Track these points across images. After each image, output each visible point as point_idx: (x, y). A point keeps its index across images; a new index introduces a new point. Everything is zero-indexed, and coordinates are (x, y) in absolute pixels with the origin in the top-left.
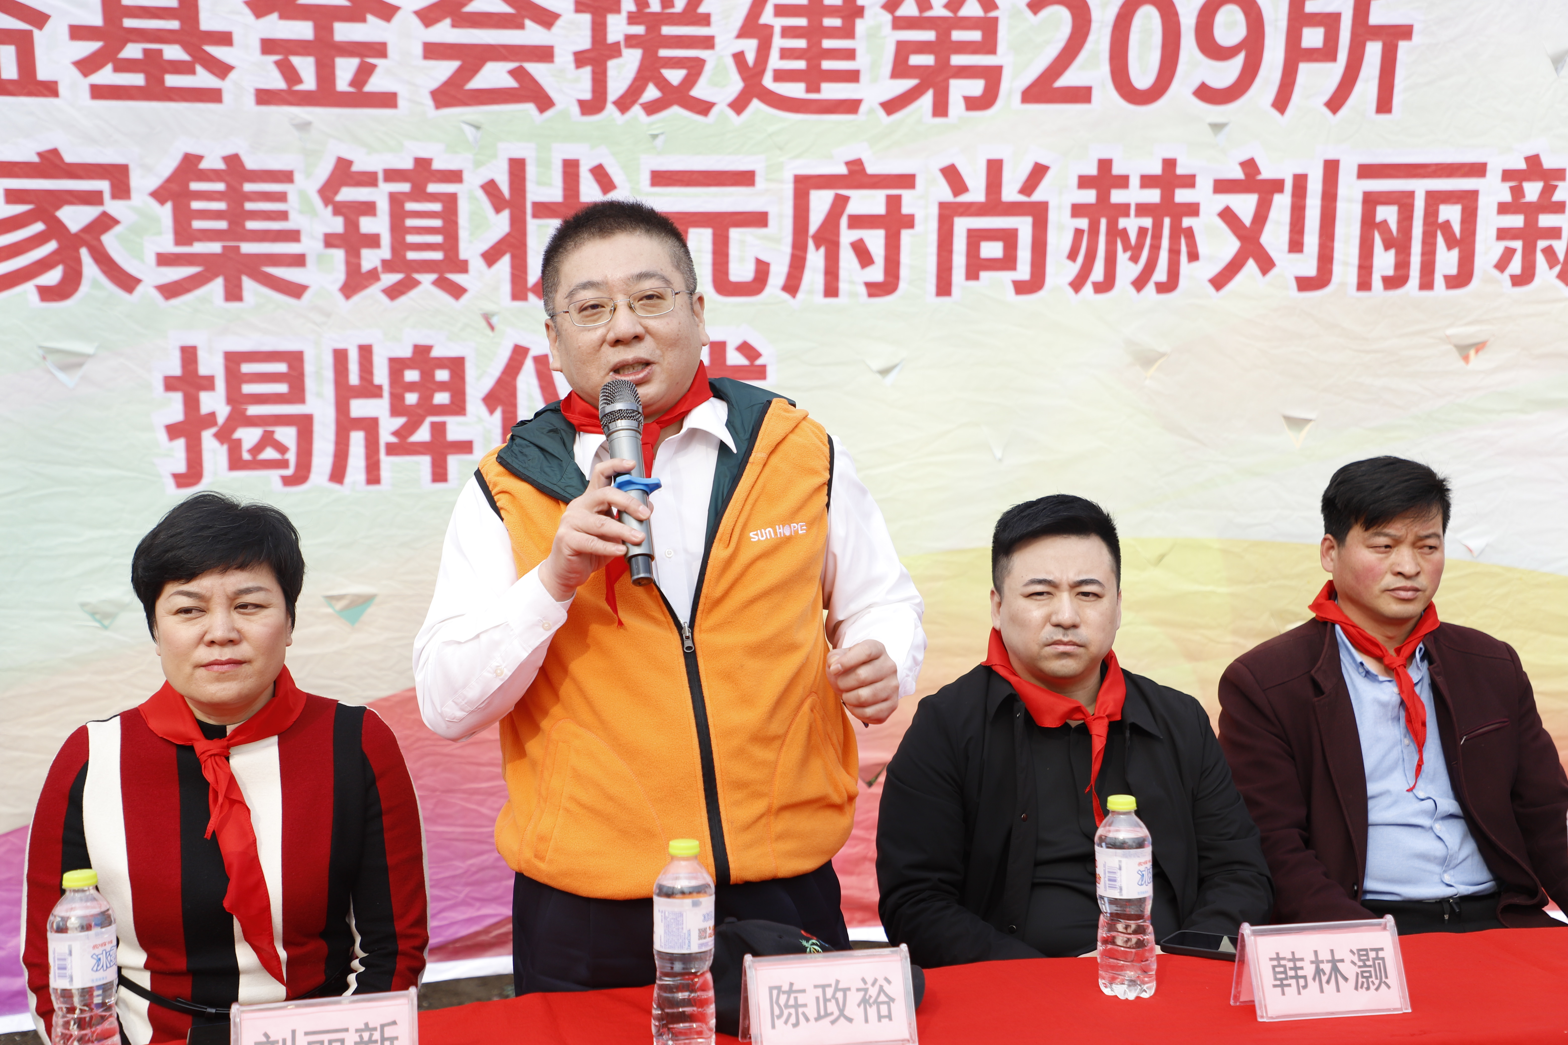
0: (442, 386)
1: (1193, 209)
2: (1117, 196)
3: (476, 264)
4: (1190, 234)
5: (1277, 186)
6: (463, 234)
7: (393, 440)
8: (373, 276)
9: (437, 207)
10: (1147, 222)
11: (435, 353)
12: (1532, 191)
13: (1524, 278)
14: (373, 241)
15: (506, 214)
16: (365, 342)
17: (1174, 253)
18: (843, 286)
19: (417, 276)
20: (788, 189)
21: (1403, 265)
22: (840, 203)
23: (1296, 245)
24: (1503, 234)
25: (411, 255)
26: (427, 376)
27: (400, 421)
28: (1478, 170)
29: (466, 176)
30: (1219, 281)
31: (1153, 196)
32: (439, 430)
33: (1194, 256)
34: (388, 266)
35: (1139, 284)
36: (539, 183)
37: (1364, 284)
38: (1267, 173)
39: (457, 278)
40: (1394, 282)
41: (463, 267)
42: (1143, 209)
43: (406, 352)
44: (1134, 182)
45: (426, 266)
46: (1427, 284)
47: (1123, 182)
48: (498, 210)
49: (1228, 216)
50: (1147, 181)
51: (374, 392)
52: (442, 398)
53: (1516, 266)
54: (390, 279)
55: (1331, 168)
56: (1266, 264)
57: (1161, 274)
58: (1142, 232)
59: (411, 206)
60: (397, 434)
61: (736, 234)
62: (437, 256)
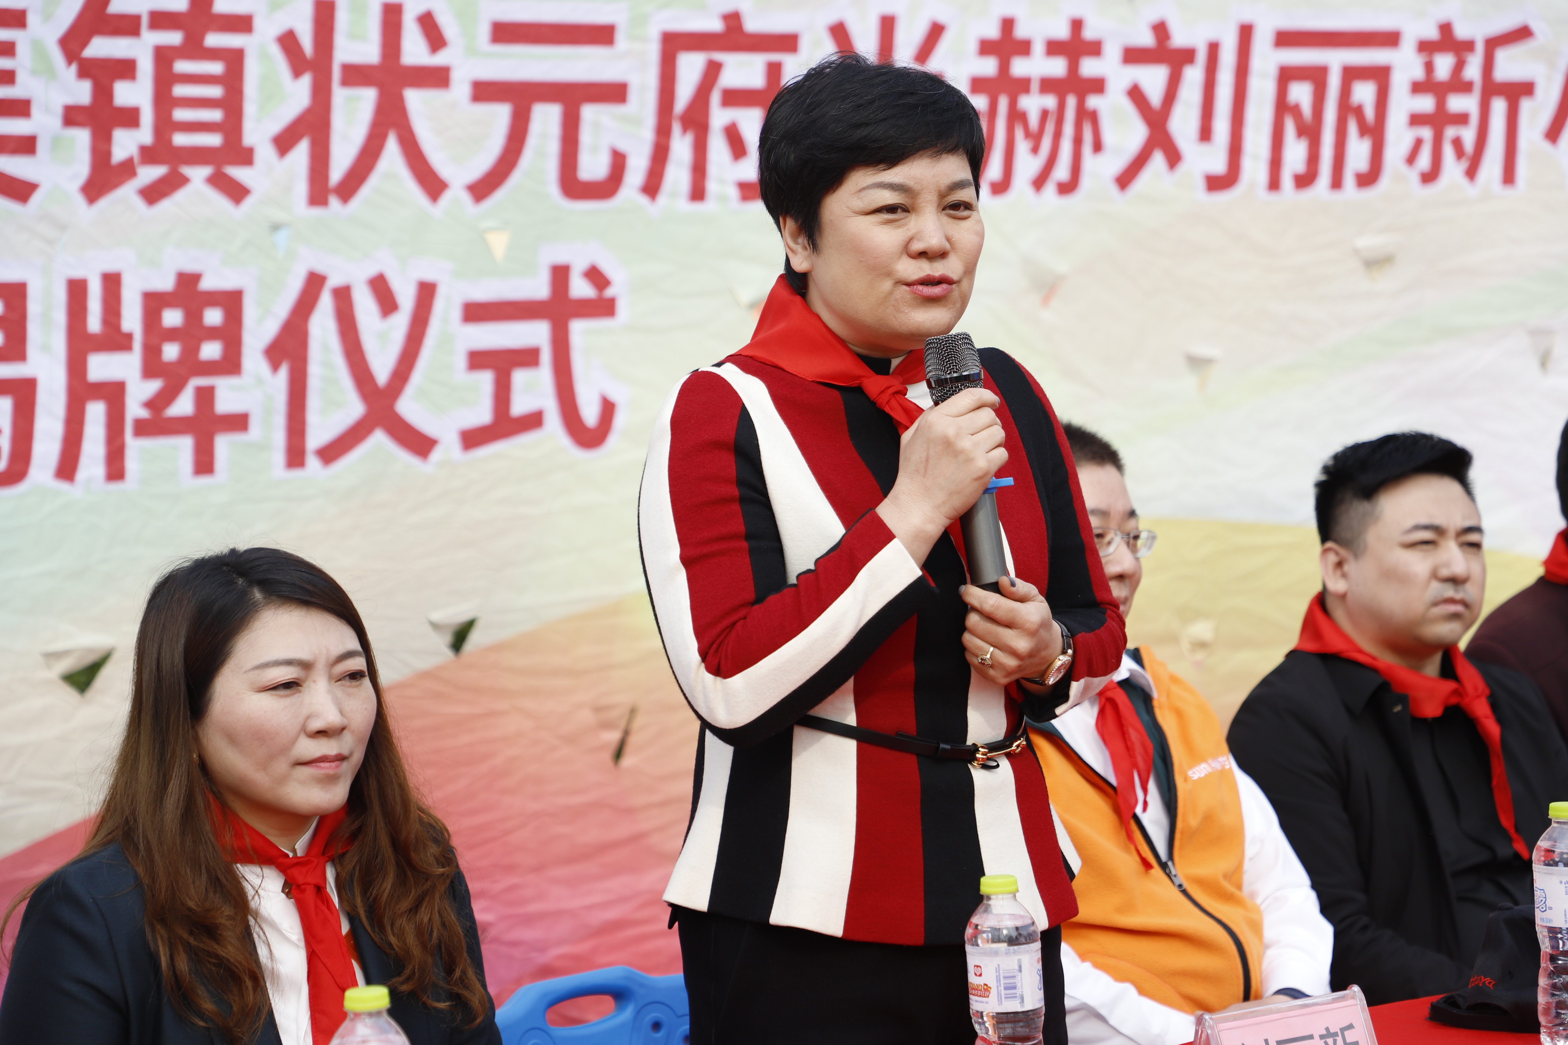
0: (213, 333)
1: (1098, 86)
2: (1020, 67)
3: (265, 152)
4: (1093, 117)
5: (1187, 56)
6: (250, 108)
7: (144, 414)
8: (127, 169)
9: (216, 68)
10: (1050, 102)
11: (207, 284)
12: (1444, 65)
13: (1430, 177)
14: (130, 118)
15: (306, 80)
16: (111, 267)
17: (1078, 141)
18: (712, 186)
19: (187, 171)
20: (653, 51)
21: (1313, 158)
22: (713, 70)
23: (1206, 134)
24: (1416, 120)
25: (180, 139)
26: (193, 317)
27: (154, 386)
28: (1391, 39)
29: (257, 23)
30: (1125, 180)
31: (1057, 67)
32: (205, 397)
33: (1098, 147)
34: (149, 155)
35: (1039, 183)
36: (351, 36)
37: (1274, 184)
38: (1179, 39)
39: (238, 173)
40: (1304, 180)
41: (246, 157)
42: (1048, 85)
43: (166, 283)
44: (1038, 48)
45: (198, 156)
46: (1337, 183)
47: (1024, 48)
48: (297, 73)
49: (1136, 94)
50: (1054, 48)
51: (121, 343)
52: (211, 350)
53: (1424, 160)
54: (149, 174)
55: (1246, 33)
56: (1174, 158)
57: (1062, 172)
58: (1045, 114)
59: (182, 66)
60: (150, 404)
61: (590, 113)
62: (213, 140)
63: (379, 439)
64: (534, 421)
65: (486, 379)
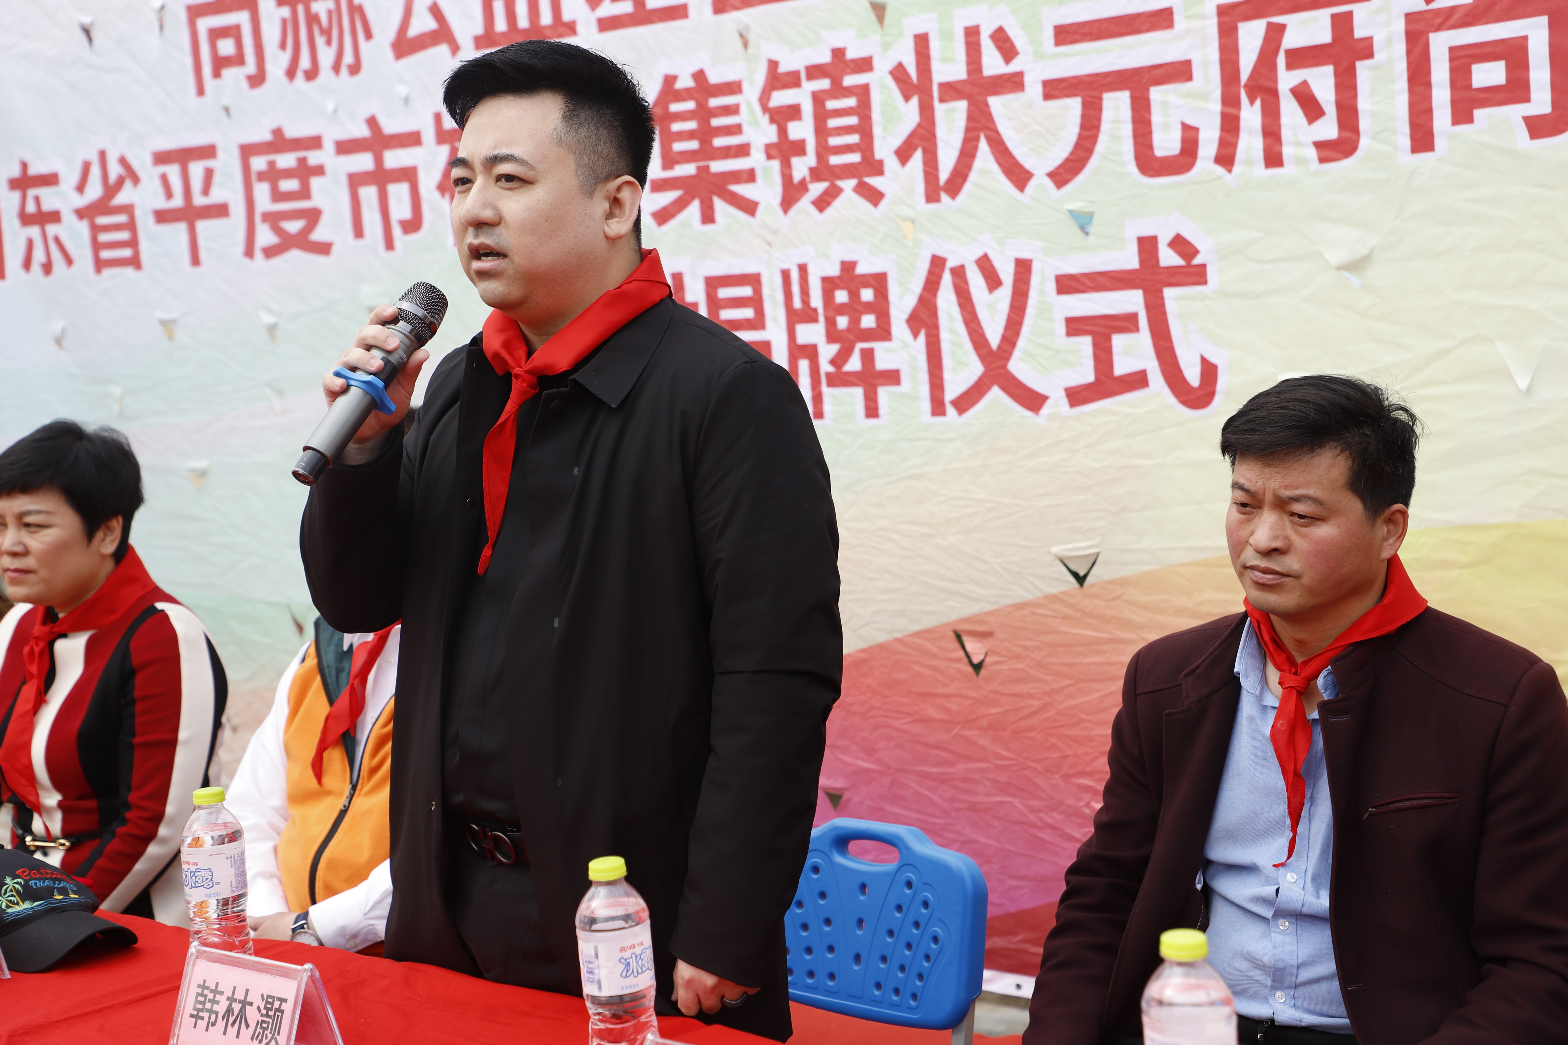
0: (869, 308)
3: (891, 163)
6: (877, 130)
7: (831, 369)
8: (803, 187)
9: (851, 102)
11: (860, 270)
14: (799, 148)
15: (915, 101)
16: (802, 261)
18: (1287, 151)
19: (840, 183)
20: (1212, 25)
22: (1275, 33)
25: (835, 160)
26: (854, 295)
27: (834, 348)
29: (876, 63)
32: (868, 356)
34: (816, 174)
36: (944, 60)
39: (874, 181)
41: (878, 168)
43: (834, 271)
45: (848, 171)
48: (907, 97)
51: (809, 316)
52: (868, 321)
54: (817, 189)
59: (832, 104)
60: (833, 362)
61: (1156, 94)
62: (855, 158)
63: (996, 393)
64: (1138, 380)
65: (1085, 343)
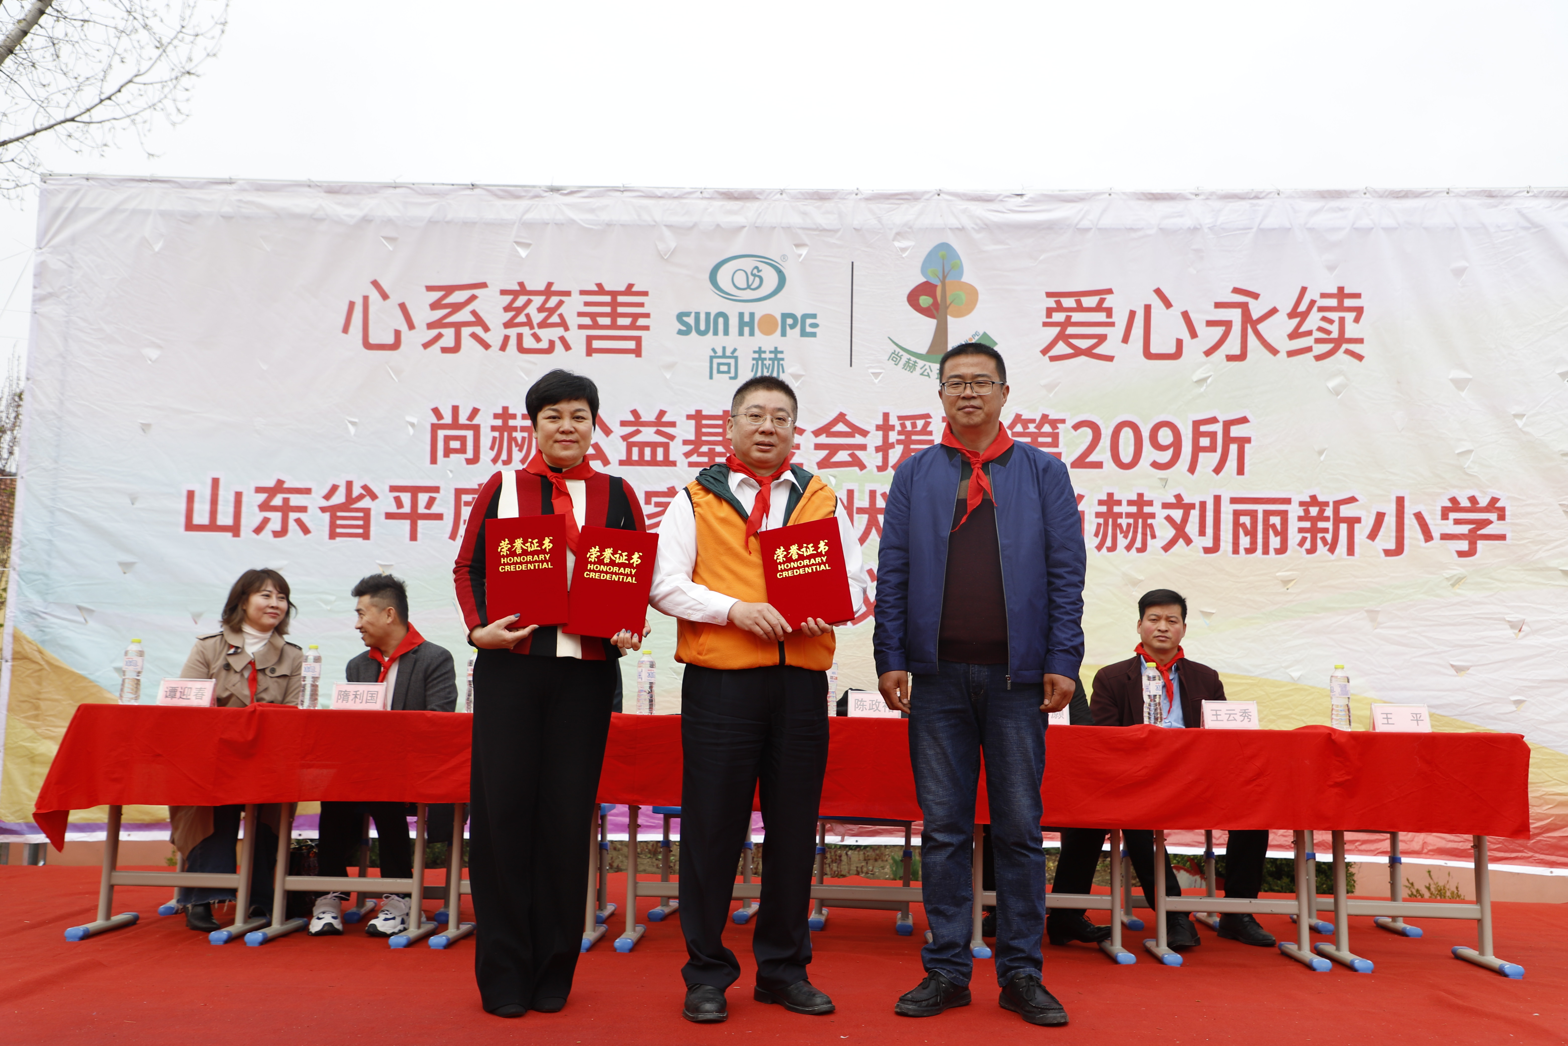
1: (1152, 516)
2: (1117, 509)
4: (1151, 526)
5: (1192, 506)
10: (1131, 521)
12: (1314, 511)
13: (1312, 551)
17: (1144, 535)
21: (1254, 542)
23: (1202, 533)
24: (1301, 530)
28: (1288, 501)
30: (1167, 548)
31: (1133, 509)
33: (1154, 536)
35: (1129, 548)
37: (1236, 551)
38: (1187, 500)
40: (1251, 550)
42: (1129, 515)
44: (1124, 503)
46: (1266, 551)
47: (1119, 503)
49: (1169, 518)
50: (1130, 503)
53: (1308, 545)
55: (1217, 499)
56: (1188, 541)
57: (1138, 544)
58: (1129, 525)
